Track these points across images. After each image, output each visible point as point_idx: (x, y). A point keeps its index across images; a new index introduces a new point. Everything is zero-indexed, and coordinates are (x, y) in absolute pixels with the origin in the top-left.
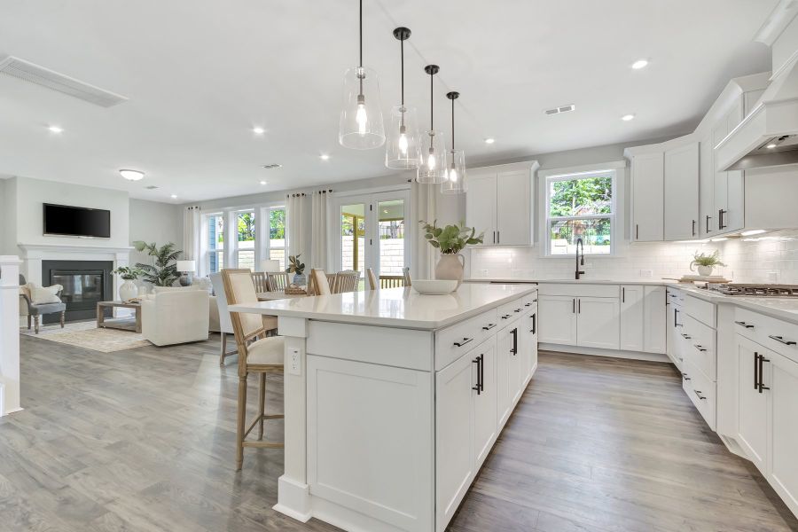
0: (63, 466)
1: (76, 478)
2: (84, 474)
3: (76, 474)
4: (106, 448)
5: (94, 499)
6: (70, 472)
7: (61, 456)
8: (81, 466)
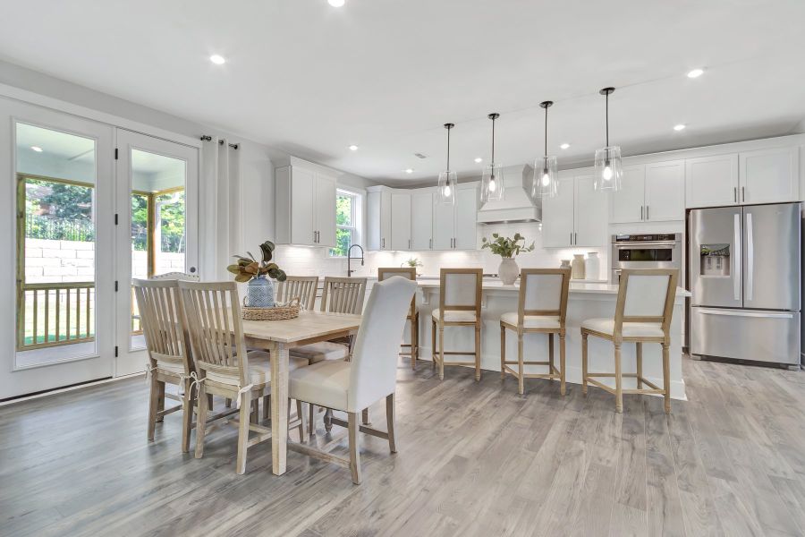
0: (794, 492)
1: (785, 473)
2: (775, 472)
3: (783, 476)
4: (734, 479)
5: (778, 453)
6: (788, 481)
7: (791, 504)
8: (774, 480)
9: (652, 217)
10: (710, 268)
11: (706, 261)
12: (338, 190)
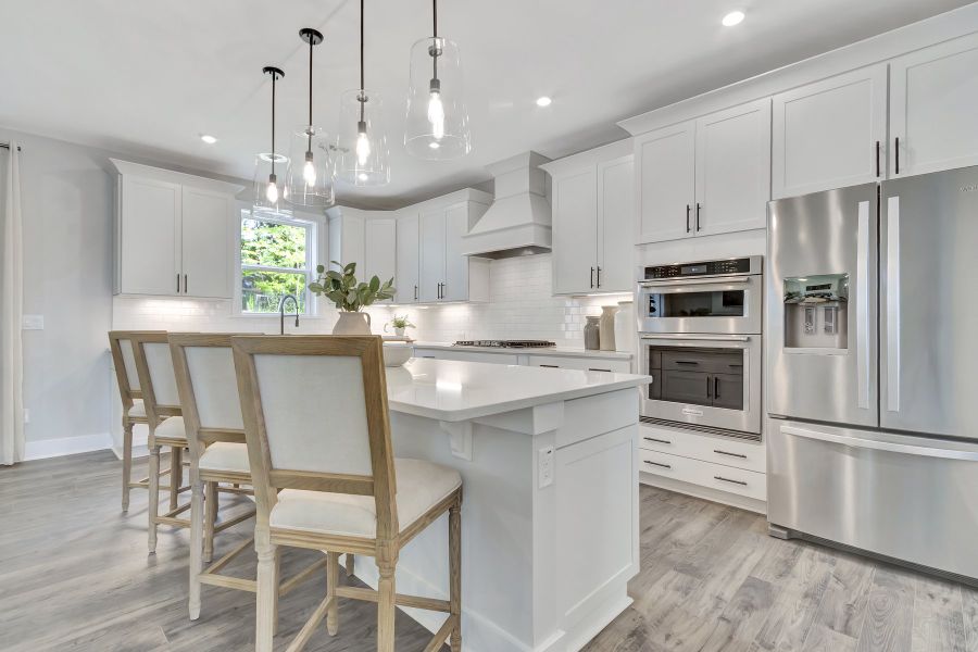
9: (707, 228)
10: (808, 332)
11: (801, 314)
12: (243, 211)
